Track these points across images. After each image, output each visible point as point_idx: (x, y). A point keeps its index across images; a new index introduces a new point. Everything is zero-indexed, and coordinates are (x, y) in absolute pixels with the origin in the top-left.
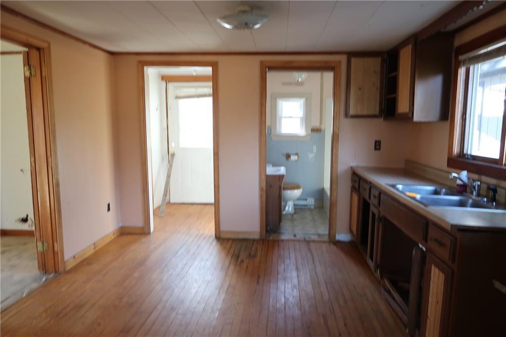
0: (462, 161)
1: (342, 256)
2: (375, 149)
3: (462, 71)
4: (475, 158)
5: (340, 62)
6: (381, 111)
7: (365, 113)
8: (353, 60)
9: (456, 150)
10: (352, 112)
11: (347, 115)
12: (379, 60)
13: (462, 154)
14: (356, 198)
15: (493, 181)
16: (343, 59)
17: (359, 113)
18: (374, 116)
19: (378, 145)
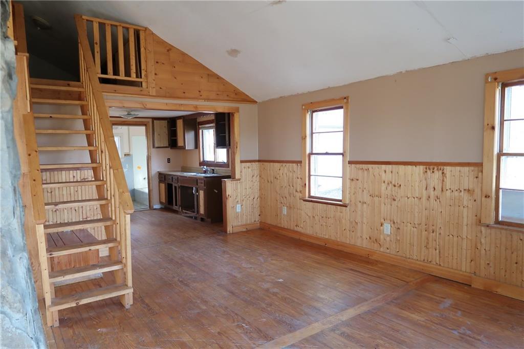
0: (204, 163)
1: (160, 212)
2: (168, 162)
3: (201, 131)
4: (207, 161)
5: (149, 122)
6: (169, 145)
7: (162, 146)
8: (155, 121)
9: (202, 160)
10: (156, 145)
11: (154, 147)
12: (166, 121)
13: (204, 161)
14: (163, 186)
15: (213, 168)
16: (150, 120)
17: (160, 146)
18: (166, 147)
19: (169, 161)
